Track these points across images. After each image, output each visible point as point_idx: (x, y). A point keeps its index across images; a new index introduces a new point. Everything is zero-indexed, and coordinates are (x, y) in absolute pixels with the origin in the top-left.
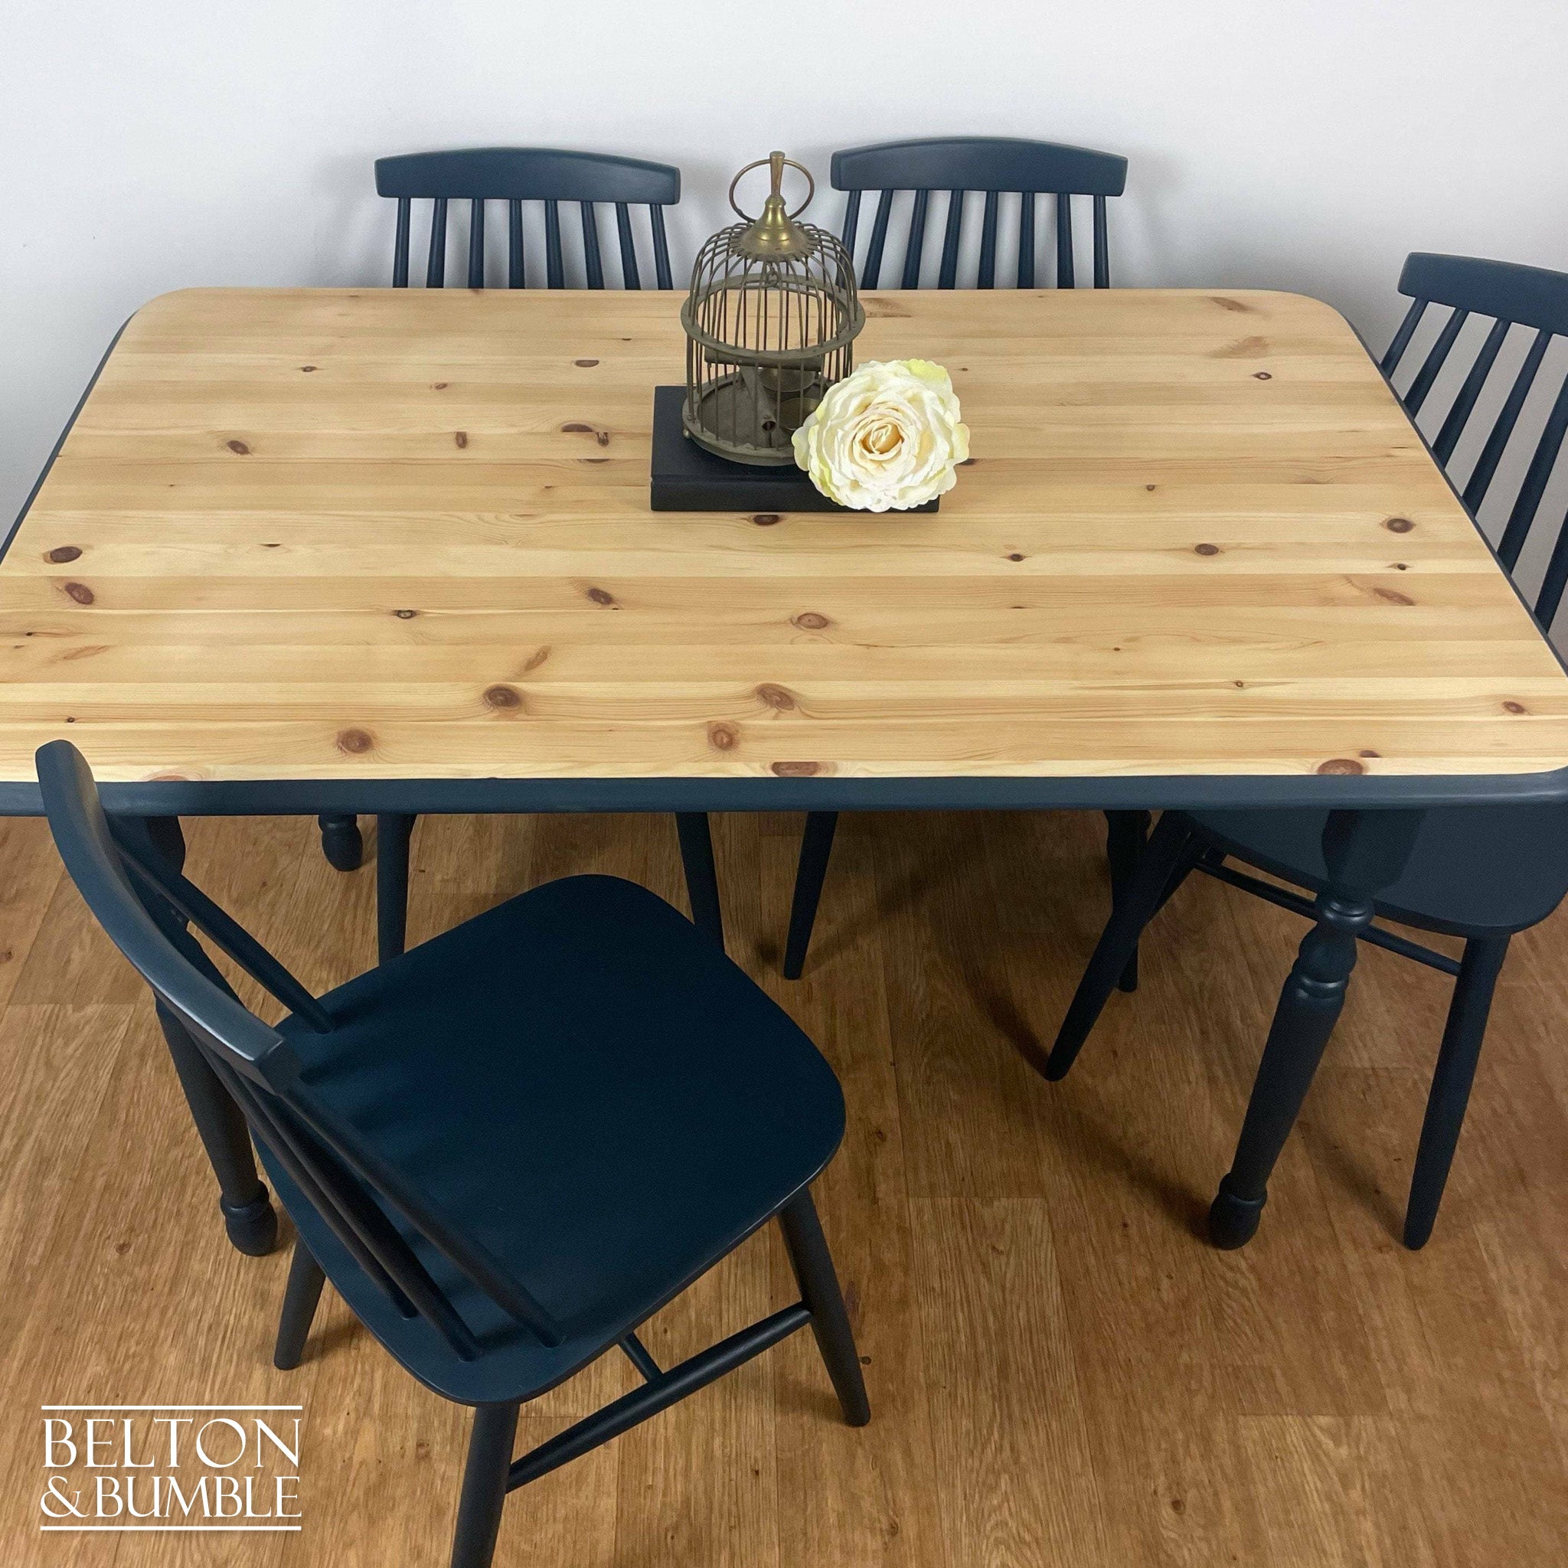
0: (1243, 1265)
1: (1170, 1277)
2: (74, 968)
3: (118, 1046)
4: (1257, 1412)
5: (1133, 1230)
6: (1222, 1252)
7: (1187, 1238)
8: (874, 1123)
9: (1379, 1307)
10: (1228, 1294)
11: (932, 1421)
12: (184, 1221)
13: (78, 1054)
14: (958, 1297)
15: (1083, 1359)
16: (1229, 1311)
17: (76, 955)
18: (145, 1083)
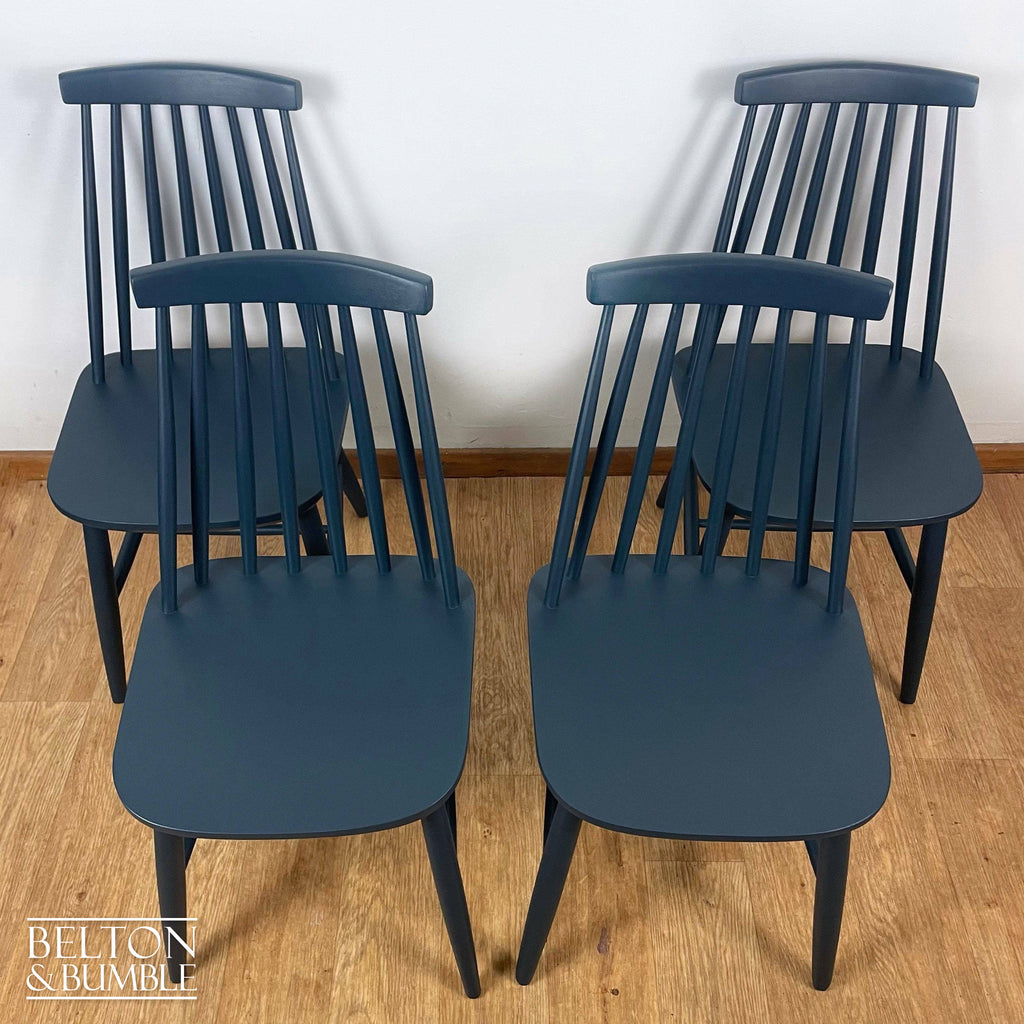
2: (47, 673)
3: (77, 736)
5: (809, 890)
12: (125, 875)
13: (49, 741)
15: (772, 992)
16: (879, 955)
17: (49, 662)
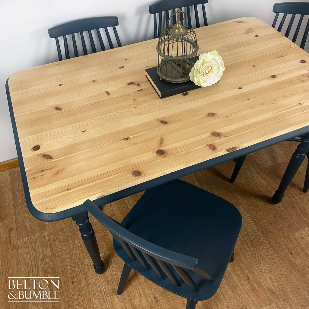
0: (280, 206)
1: (270, 212)
2: (28, 228)
3: (48, 241)
4: (296, 232)
5: (259, 206)
6: (276, 205)
7: (269, 204)
9: (305, 205)
10: (280, 212)
11: (244, 255)
12: (83, 272)
13: (40, 246)
15: (263, 233)
16: (282, 215)
17: (27, 224)
18: (58, 246)
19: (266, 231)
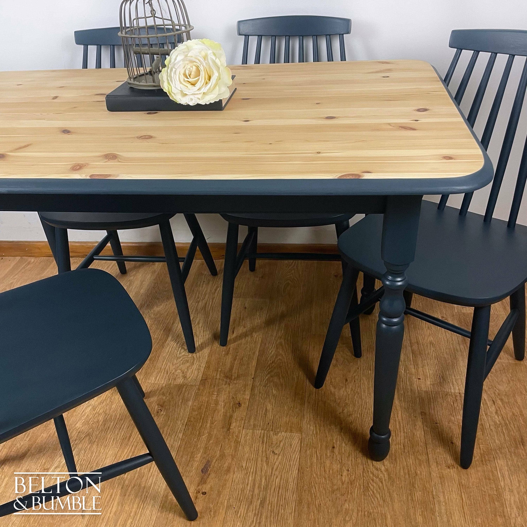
0: (383, 468)
1: (348, 470)
5: (336, 450)
6: (374, 462)
7: (360, 455)
8: (238, 400)
9: (443, 492)
10: (373, 480)
11: (225, 522)
14: (252, 470)
15: (300, 502)
16: (372, 487)
19: (310, 500)
